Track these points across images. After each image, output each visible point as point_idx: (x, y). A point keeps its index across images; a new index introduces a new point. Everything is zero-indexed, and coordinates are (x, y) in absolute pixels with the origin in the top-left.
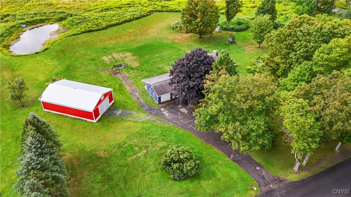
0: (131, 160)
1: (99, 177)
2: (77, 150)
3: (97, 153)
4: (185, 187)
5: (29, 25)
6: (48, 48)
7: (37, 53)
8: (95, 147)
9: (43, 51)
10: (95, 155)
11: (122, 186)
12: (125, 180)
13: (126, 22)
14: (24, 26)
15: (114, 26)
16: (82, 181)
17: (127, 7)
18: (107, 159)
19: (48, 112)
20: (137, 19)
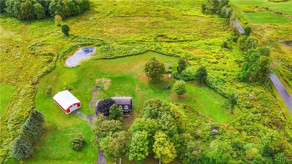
0: (66, 135)
1: (52, 137)
2: (53, 124)
3: (58, 128)
4: (73, 152)
5: (82, 46)
6: (79, 66)
7: (73, 68)
8: (59, 125)
9: (76, 67)
10: (57, 128)
11: (56, 143)
12: (58, 142)
13: (128, 56)
14: (80, 46)
15: (120, 57)
16: (46, 136)
17: (138, 43)
18: (59, 131)
19: (55, 103)
20: (136, 55)
